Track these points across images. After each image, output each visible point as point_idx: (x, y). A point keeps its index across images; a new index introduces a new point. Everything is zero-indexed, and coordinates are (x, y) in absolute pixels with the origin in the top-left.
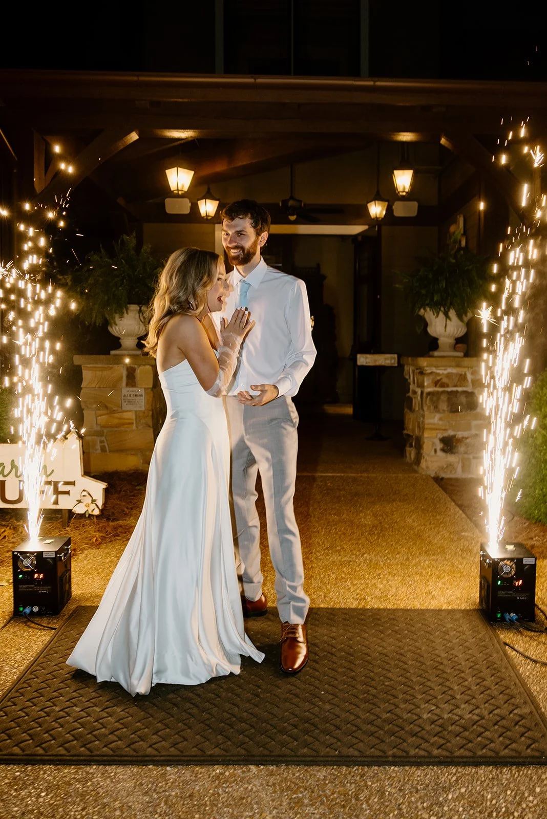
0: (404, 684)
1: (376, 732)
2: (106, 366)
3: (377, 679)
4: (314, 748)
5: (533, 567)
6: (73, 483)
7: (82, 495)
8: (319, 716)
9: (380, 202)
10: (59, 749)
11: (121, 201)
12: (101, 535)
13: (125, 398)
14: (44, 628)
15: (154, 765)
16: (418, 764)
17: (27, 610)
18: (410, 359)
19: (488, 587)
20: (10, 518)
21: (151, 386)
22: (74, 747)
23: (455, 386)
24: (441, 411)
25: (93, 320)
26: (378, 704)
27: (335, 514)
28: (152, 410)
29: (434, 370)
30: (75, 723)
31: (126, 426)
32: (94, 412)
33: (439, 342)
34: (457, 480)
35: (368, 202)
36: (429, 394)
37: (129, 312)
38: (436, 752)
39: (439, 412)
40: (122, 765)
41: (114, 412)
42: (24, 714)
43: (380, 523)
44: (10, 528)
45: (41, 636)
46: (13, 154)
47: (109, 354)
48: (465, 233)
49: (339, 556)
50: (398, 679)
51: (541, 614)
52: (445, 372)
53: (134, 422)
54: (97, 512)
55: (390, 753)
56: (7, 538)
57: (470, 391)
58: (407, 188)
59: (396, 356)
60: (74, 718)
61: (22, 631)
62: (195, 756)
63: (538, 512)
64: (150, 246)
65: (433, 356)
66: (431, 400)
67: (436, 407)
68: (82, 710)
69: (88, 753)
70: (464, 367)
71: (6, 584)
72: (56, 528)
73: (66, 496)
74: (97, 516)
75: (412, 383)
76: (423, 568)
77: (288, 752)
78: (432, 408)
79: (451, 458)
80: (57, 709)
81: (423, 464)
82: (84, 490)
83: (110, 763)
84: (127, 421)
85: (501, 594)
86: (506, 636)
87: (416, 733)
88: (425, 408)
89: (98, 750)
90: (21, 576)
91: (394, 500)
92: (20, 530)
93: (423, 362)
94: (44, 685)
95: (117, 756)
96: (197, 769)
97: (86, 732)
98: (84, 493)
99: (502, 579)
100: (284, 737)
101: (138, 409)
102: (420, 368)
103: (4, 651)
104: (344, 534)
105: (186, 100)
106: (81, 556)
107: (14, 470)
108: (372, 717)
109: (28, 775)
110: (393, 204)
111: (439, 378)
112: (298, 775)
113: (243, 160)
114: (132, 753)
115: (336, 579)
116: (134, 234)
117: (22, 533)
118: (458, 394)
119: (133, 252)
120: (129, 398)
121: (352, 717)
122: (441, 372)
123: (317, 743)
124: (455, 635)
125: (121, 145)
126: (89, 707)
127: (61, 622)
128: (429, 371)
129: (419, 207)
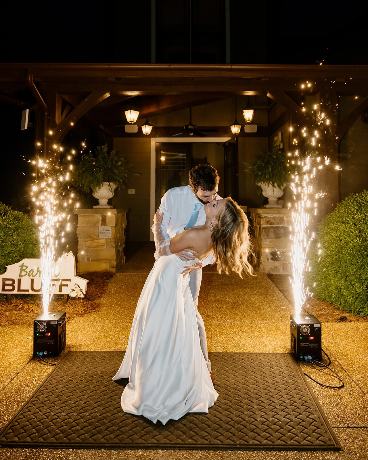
0: (247, 399)
1: (230, 429)
2: (91, 214)
3: (232, 396)
4: (195, 439)
5: (320, 329)
6: (70, 280)
7: (75, 286)
8: (199, 419)
9: (237, 126)
10: (52, 439)
11: (101, 127)
12: (84, 309)
13: (101, 232)
14: (49, 364)
15: (105, 449)
16: (254, 450)
17: (41, 354)
18: (253, 209)
19: (295, 340)
20: (36, 299)
21: (114, 225)
22: (60, 437)
23: (278, 224)
24: (270, 238)
25: (85, 190)
26: (232, 411)
27: (212, 296)
28: (115, 238)
29: (266, 215)
30: (62, 423)
31: (101, 247)
32: (84, 240)
33: (269, 200)
34: (280, 275)
35: (231, 126)
36: (264, 228)
37: (104, 186)
38: (264, 442)
39: (269, 238)
40: (87, 449)
41: (94, 239)
42: (34, 417)
43: (237, 301)
44: (36, 305)
45: (47, 369)
46: (45, 105)
47: (93, 208)
48: (282, 141)
49: (214, 321)
50: (244, 396)
51: (325, 356)
52: (272, 216)
53: (105, 244)
54: (82, 296)
55: (238, 442)
56: (33, 311)
57: (286, 226)
58: (251, 119)
59: (246, 207)
60: (62, 420)
61: (37, 366)
62: (128, 444)
63: (324, 295)
64: (115, 151)
65: (266, 208)
66: (265, 231)
67: (268, 236)
68: (66, 415)
69: (68, 441)
70: (282, 214)
71: (31, 338)
72: (61, 305)
73: (66, 287)
74: (83, 299)
75: (254, 222)
76: (260, 328)
77: (180, 441)
78: (265, 236)
79: (277, 264)
80: (53, 414)
81: (261, 267)
82: (76, 284)
83: (79, 448)
84: (101, 244)
85: (303, 344)
86: (306, 369)
87: (253, 430)
88: (262, 236)
89: (73, 440)
90: (38, 334)
91: (245, 288)
92: (41, 307)
93: (260, 211)
94: (47, 399)
95: (84, 443)
96: (129, 451)
97: (68, 428)
98: (76, 286)
99: (302, 336)
100: (178, 432)
101: (107, 238)
102: (259, 214)
103: (27, 378)
104: (217, 308)
105: (134, 77)
106: (73, 321)
107: (39, 273)
108: (229, 420)
109: (33, 455)
110: (244, 126)
111: (269, 220)
112: (185, 455)
113: (164, 106)
114: (93, 441)
115: (212, 334)
116: (106, 145)
117: (41, 308)
118: (280, 228)
119: (106, 154)
120: (103, 232)
121: (217, 420)
122: (270, 216)
123: (197, 436)
124: (276, 369)
125: (101, 100)
126: (71, 413)
127: (59, 361)
128: (263, 216)
129: (258, 127)
